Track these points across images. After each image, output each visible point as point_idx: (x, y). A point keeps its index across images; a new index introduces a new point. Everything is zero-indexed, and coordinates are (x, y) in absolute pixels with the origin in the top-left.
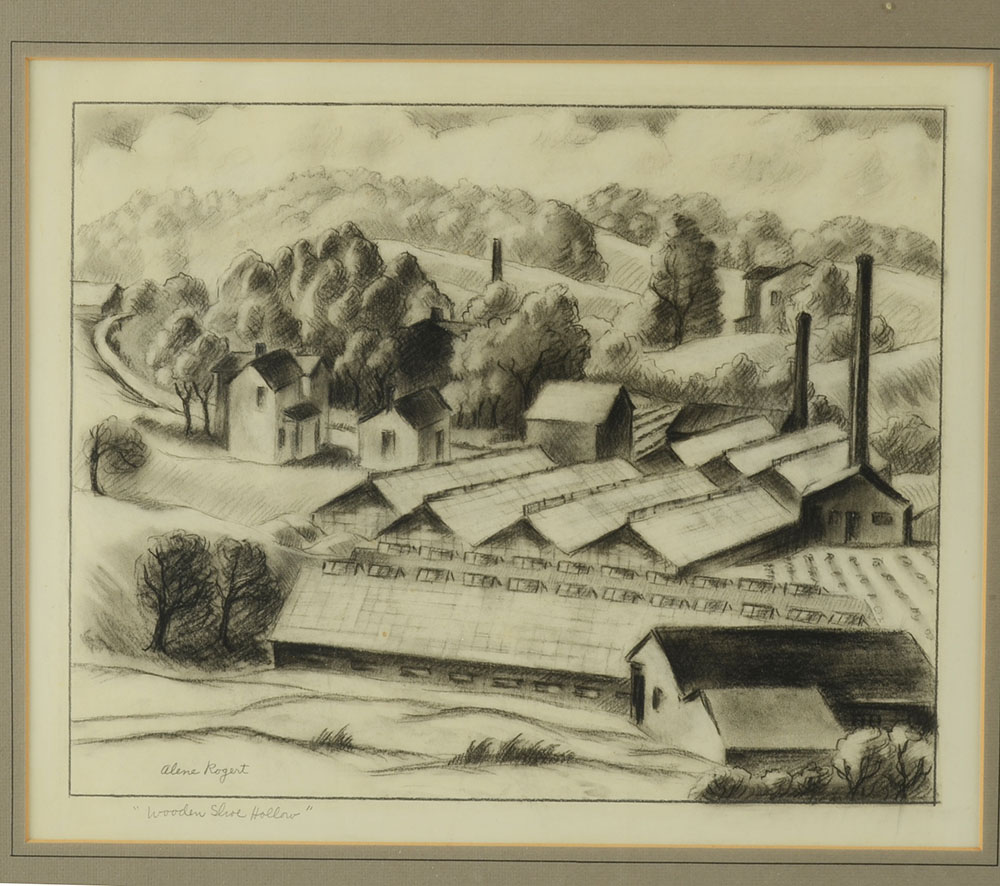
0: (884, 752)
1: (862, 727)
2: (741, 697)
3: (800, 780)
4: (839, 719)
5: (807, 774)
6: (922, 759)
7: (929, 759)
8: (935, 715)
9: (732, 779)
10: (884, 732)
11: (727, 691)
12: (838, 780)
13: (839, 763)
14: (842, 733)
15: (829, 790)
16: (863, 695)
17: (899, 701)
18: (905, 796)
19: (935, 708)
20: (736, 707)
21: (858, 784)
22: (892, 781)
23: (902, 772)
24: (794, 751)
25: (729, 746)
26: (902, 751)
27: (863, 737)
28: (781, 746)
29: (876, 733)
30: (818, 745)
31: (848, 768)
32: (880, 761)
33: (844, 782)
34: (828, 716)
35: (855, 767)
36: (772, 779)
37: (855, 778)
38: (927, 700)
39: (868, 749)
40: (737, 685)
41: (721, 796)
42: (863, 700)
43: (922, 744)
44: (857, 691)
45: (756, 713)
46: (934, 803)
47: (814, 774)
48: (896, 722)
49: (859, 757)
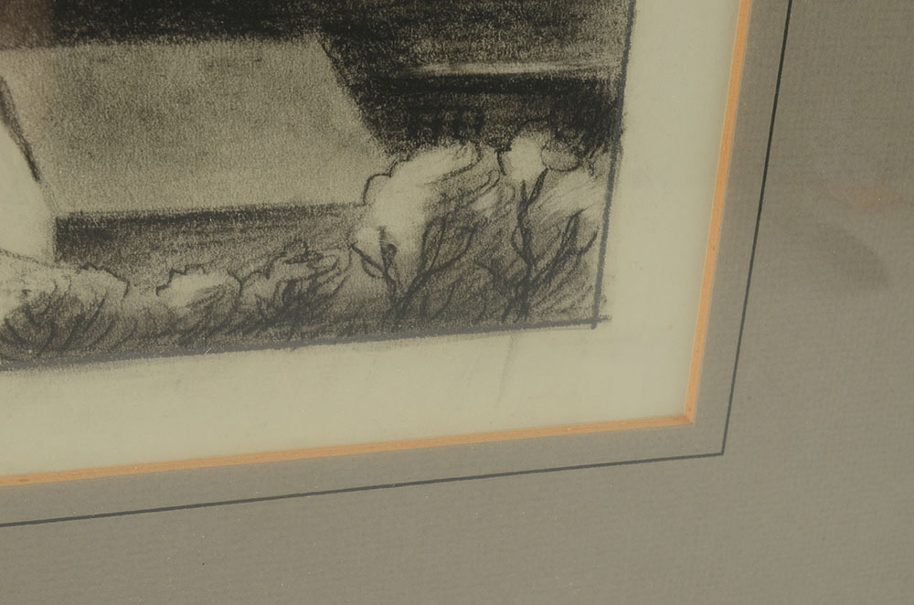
0: (485, 203)
1: (434, 141)
2: (101, 71)
3: (262, 288)
4: (373, 123)
5: (283, 272)
6: (576, 216)
7: (593, 215)
8: (619, 102)
9: (75, 300)
10: (490, 154)
11: (60, 54)
12: (362, 284)
13: (367, 238)
14: (380, 160)
15: (339, 308)
16: (440, 56)
17: (534, 68)
18: (525, 311)
19: (621, 83)
20: (86, 97)
21: (413, 289)
22: (495, 269)
23: (526, 254)
24: (249, 214)
25: (65, 210)
26: (530, 196)
27: (437, 162)
28: (215, 203)
29: (466, 155)
30: (315, 194)
31: (389, 250)
32: (473, 229)
33: (378, 287)
34: (346, 114)
35: (408, 248)
36: (186, 291)
37: (405, 271)
38: (601, 62)
39: (445, 199)
40: (91, 34)
41: (42, 348)
42: (440, 69)
43: (581, 176)
44: (427, 45)
45: (145, 115)
46: (594, 321)
47: (300, 271)
48: (519, 125)
49: (421, 218)
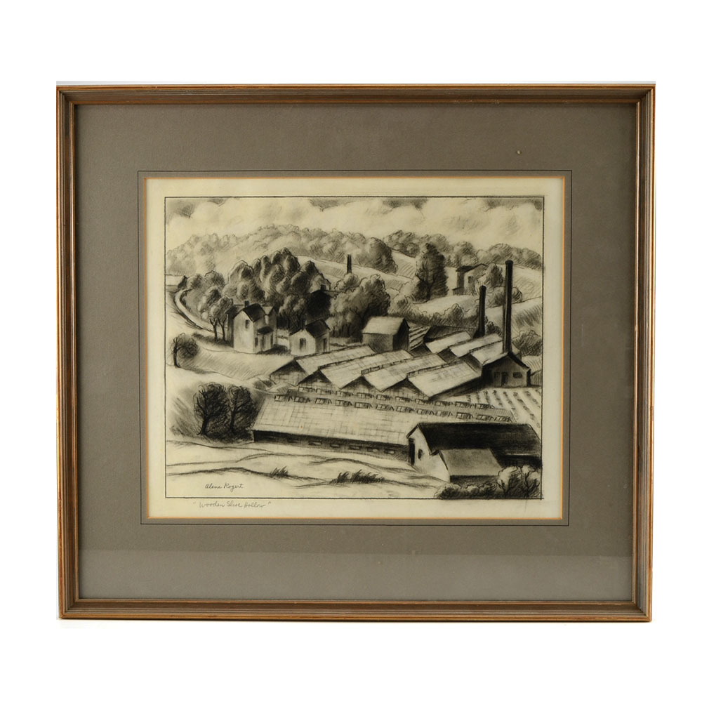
0: (519, 477)
1: (509, 466)
2: (457, 453)
3: (482, 489)
4: (499, 462)
5: (486, 486)
6: (536, 480)
7: (539, 480)
8: (541, 460)
9: (453, 489)
10: (519, 468)
11: (450, 451)
12: (499, 489)
13: (499, 481)
14: (501, 469)
15: (495, 493)
16: (509, 452)
17: (525, 454)
18: (528, 496)
19: (541, 457)
20: (455, 457)
21: (508, 491)
22: (522, 488)
23: (527, 486)
24: (480, 476)
25: (452, 474)
26: (527, 476)
27: (510, 470)
28: (474, 475)
29: (515, 469)
30: (490, 474)
31: (503, 484)
32: (517, 481)
33: (501, 490)
34: (495, 461)
35: (506, 484)
36: (470, 489)
37: (506, 488)
38: (538, 454)
39: (512, 475)
40: (455, 448)
41: (448, 496)
42: (510, 454)
43: (536, 473)
44: (507, 450)
45: (463, 460)
46: (541, 499)
47: (489, 486)
48: (524, 464)
49: (508, 479)
